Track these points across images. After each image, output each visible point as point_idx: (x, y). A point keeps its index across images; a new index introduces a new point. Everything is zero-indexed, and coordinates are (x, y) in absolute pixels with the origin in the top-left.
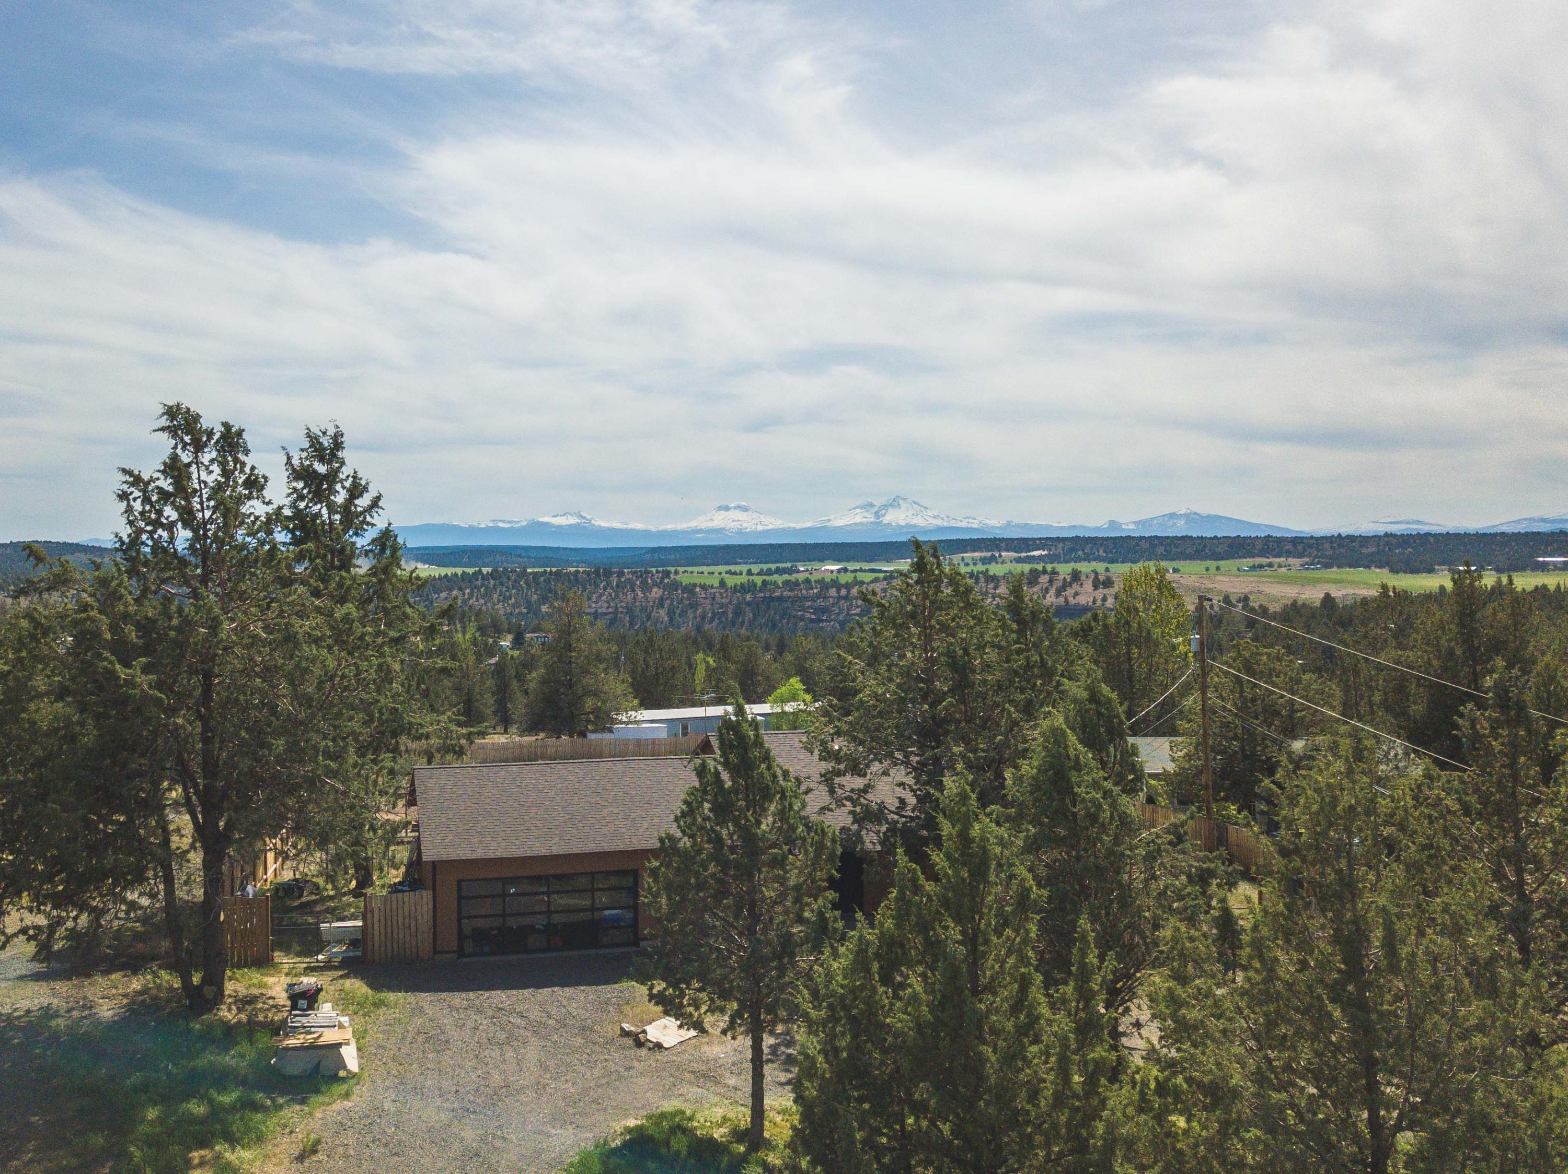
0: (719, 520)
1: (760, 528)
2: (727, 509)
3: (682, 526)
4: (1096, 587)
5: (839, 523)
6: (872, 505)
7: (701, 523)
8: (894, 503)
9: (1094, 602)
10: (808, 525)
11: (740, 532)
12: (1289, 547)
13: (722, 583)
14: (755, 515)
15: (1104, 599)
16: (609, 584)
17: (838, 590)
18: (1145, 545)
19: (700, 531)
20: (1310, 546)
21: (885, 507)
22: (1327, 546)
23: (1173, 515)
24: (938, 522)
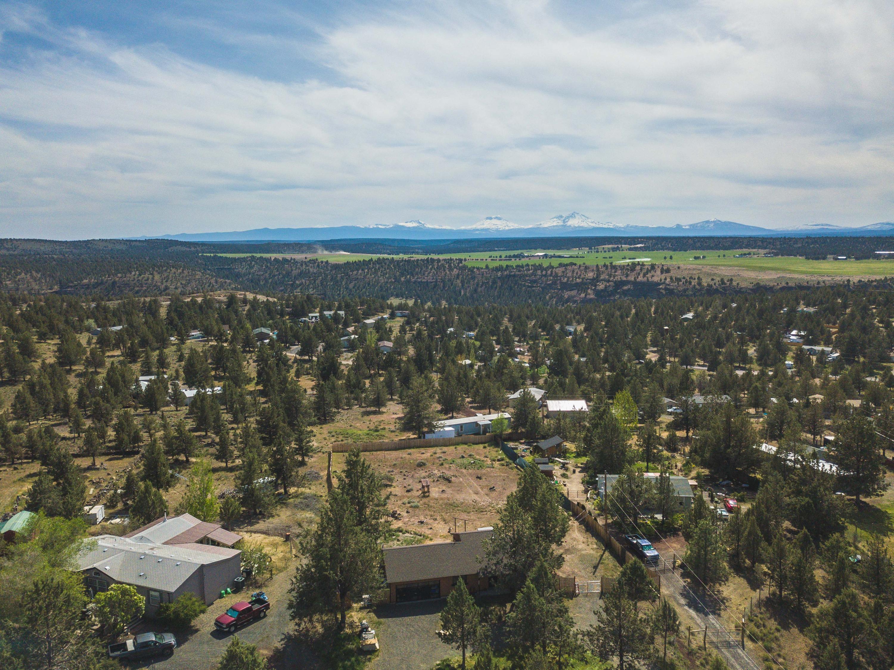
0: (487, 224)
1: (507, 228)
2: (491, 218)
3: (469, 227)
4: (662, 272)
5: (546, 226)
6: (561, 217)
7: (478, 226)
8: (572, 216)
9: (661, 280)
10: (530, 226)
11: (497, 230)
12: (760, 243)
13: (487, 267)
14: (505, 222)
15: (665, 279)
16: (433, 267)
17: (542, 272)
18: (691, 241)
19: (478, 230)
20: (770, 243)
21: (568, 217)
22: (778, 243)
23: (707, 222)
24: (594, 225)
